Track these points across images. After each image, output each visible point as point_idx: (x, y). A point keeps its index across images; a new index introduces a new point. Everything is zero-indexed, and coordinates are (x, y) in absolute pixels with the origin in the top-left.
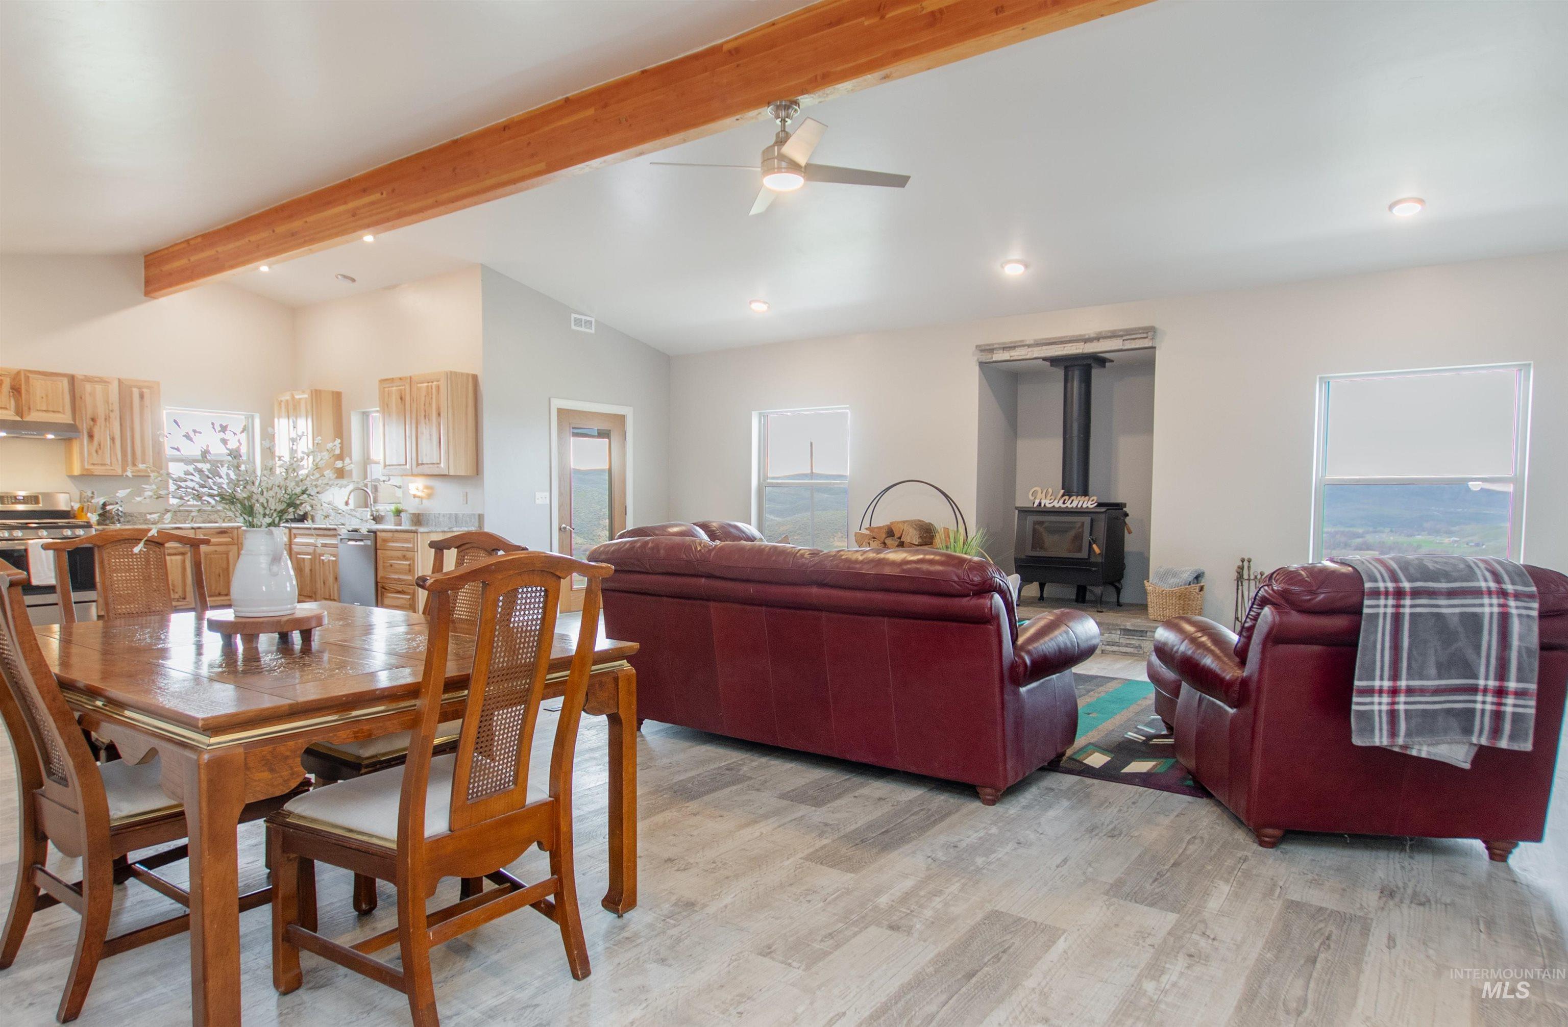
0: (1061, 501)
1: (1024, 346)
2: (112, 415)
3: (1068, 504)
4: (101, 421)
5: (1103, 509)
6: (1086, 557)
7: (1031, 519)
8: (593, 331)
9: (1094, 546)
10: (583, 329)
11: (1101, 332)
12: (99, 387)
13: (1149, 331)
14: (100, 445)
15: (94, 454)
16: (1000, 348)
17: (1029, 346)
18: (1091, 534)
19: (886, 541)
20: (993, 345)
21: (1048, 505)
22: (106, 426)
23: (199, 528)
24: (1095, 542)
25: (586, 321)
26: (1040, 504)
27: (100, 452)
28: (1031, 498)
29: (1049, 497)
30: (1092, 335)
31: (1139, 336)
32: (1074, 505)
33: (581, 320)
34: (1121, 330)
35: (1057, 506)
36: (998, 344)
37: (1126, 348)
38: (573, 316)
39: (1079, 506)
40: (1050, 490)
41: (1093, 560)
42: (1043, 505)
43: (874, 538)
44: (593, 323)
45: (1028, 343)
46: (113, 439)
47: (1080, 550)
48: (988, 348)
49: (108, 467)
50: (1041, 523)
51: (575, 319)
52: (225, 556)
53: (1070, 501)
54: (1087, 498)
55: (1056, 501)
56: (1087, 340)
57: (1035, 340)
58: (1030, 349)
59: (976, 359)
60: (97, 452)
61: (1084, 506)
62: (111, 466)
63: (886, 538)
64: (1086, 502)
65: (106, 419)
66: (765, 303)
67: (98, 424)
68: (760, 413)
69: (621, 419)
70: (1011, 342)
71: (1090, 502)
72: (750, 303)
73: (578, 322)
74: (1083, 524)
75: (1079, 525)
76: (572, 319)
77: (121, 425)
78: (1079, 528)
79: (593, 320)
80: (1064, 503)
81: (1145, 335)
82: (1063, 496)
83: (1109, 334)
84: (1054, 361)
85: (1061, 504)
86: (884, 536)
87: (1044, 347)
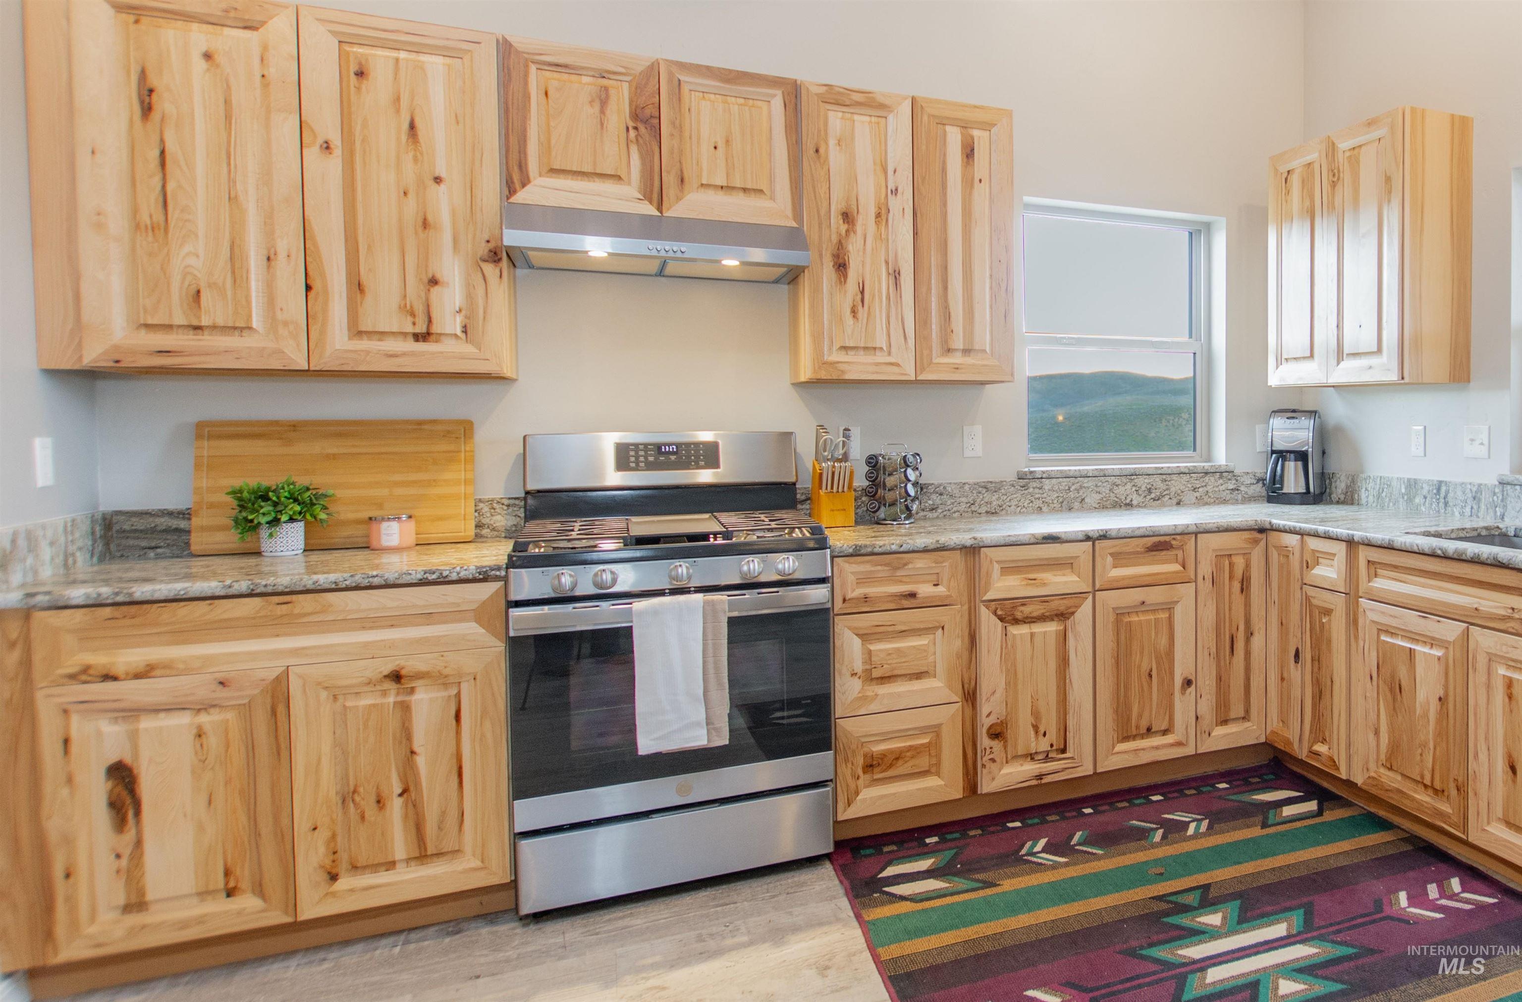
2: (895, 203)
4: (866, 221)
12: (862, 122)
14: (862, 292)
15: (849, 320)
22: (879, 237)
23: (1104, 536)
27: (862, 313)
46: (896, 275)
49: (881, 358)
52: (1164, 615)
60: (854, 312)
62: (889, 354)
65: (878, 215)
67: (859, 228)
77: (915, 234)
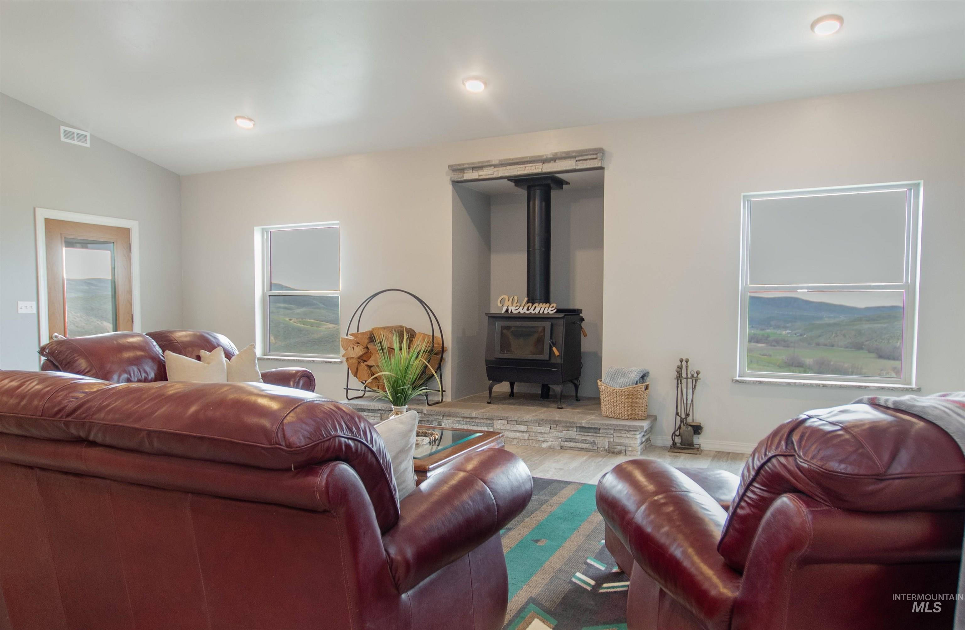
0: (526, 308)
1: (490, 166)
3: (531, 311)
5: (561, 315)
6: (548, 359)
7: (499, 324)
8: (88, 145)
9: (554, 349)
10: (75, 142)
11: (557, 153)
13: (598, 153)
16: (469, 168)
17: (495, 166)
18: (551, 338)
19: (369, 346)
20: (463, 164)
21: (514, 312)
24: (554, 344)
25: (79, 135)
26: (507, 311)
28: (500, 305)
29: (515, 304)
30: (550, 156)
31: (590, 157)
32: (537, 311)
33: (73, 133)
34: (574, 152)
35: (522, 312)
36: (468, 164)
37: (578, 167)
38: (63, 128)
39: (541, 312)
40: (516, 298)
41: (553, 361)
42: (509, 312)
43: (358, 343)
44: (88, 138)
45: (493, 163)
47: (541, 352)
48: (459, 167)
50: (508, 328)
51: (65, 132)
53: (533, 308)
54: (548, 304)
55: (521, 308)
56: (545, 161)
57: (500, 161)
58: (496, 169)
59: (449, 178)
61: (546, 312)
63: (368, 343)
64: (547, 309)
66: (251, 120)
68: (263, 229)
69: (125, 233)
70: (479, 163)
71: (550, 309)
72: (236, 118)
73: (66, 133)
74: (544, 328)
75: (540, 329)
76: (62, 131)
78: (541, 332)
79: (88, 135)
80: (528, 310)
81: (594, 156)
82: (528, 302)
83: (564, 155)
84: (518, 181)
85: (525, 310)
86: (367, 341)
87: (508, 167)
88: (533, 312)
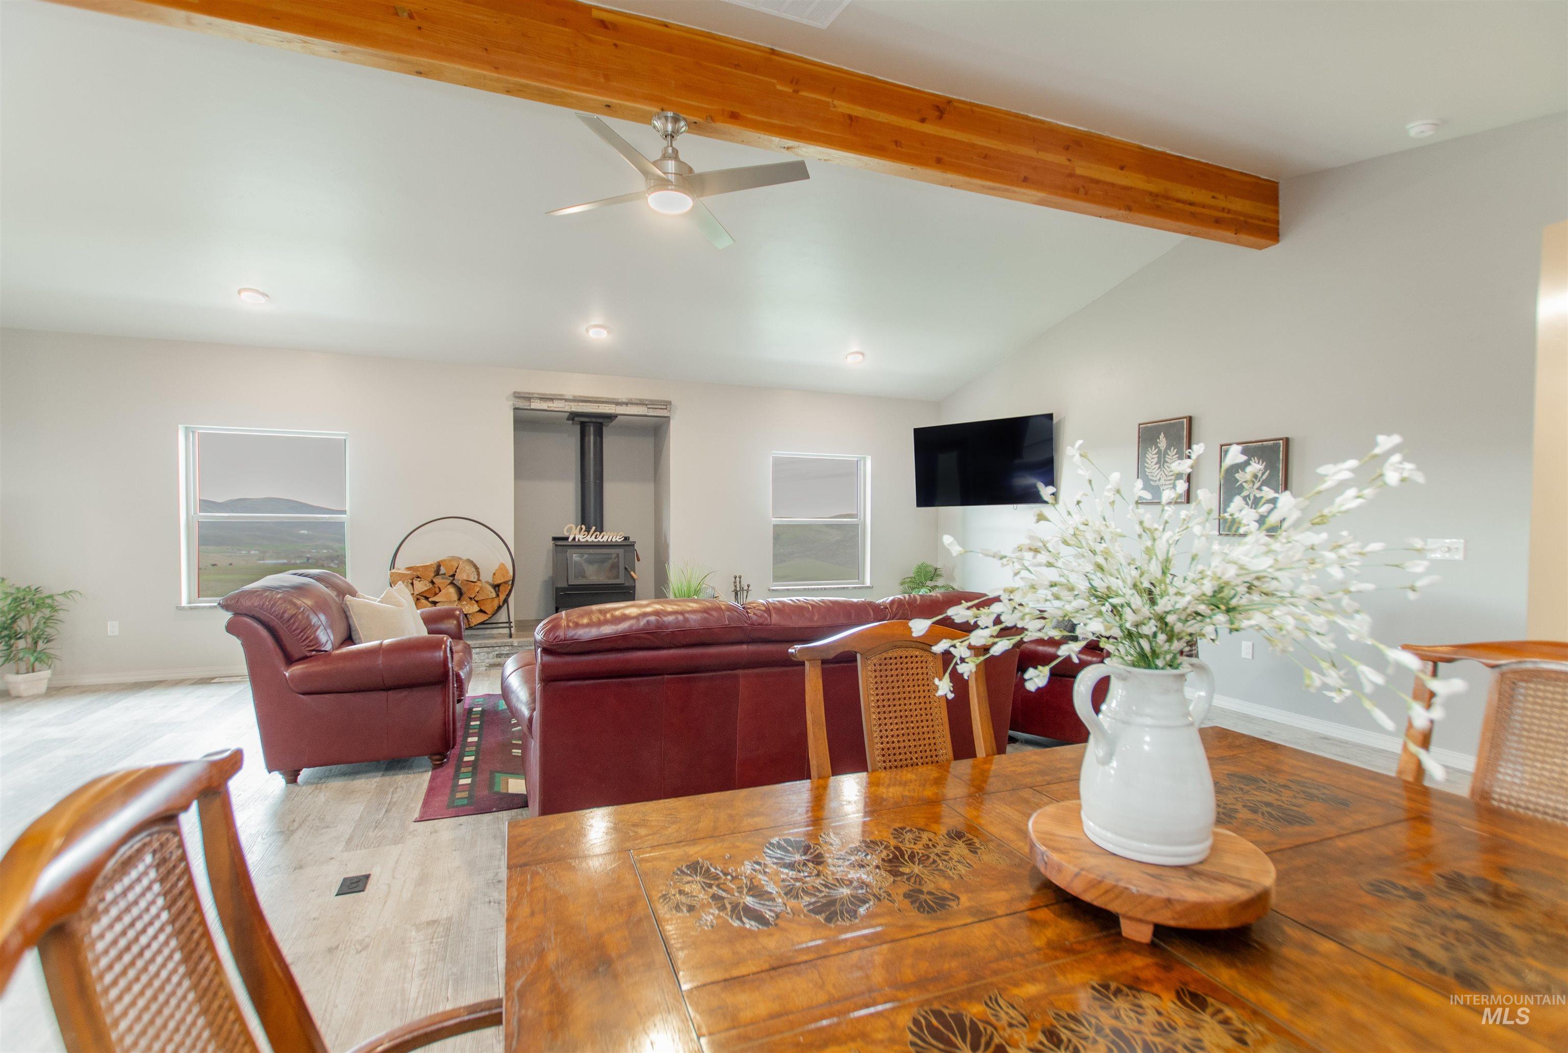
0: (594, 536)
1: (561, 399)
3: (599, 539)
6: (625, 581)
7: (571, 552)
9: (632, 573)
11: (631, 399)
13: (667, 404)
16: (537, 398)
17: (566, 400)
18: (625, 563)
20: (532, 394)
21: (581, 540)
24: (629, 568)
26: (574, 539)
28: (566, 534)
29: (582, 533)
30: (625, 400)
31: (660, 407)
32: (605, 539)
34: (647, 400)
35: (590, 540)
36: (538, 394)
37: (650, 414)
39: (609, 540)
40: (582, 527)
41: (628, 584)
42: (577, 540)
45: (567, 397)
47: (617, 577)
48: (527, 396)
50: (581, 555)
53: (601, 537)
55: (589, 536)
56: (618, 403)
57: (574, 396)
58: (567, 403)
59: (511, 403)
61: (614, 540)
64: (614, 537)
68: (187, 429)
71: (618, 537)
74: (618, 555)
75: (614, 556)
78: (615, 558)
80: (596, 538)
81: (664, 407)
82: (595, 532)
83: (638, 402)
84: (574, 416)
85: (593, 538)
87: (581, 404)
88: (601, 540)
